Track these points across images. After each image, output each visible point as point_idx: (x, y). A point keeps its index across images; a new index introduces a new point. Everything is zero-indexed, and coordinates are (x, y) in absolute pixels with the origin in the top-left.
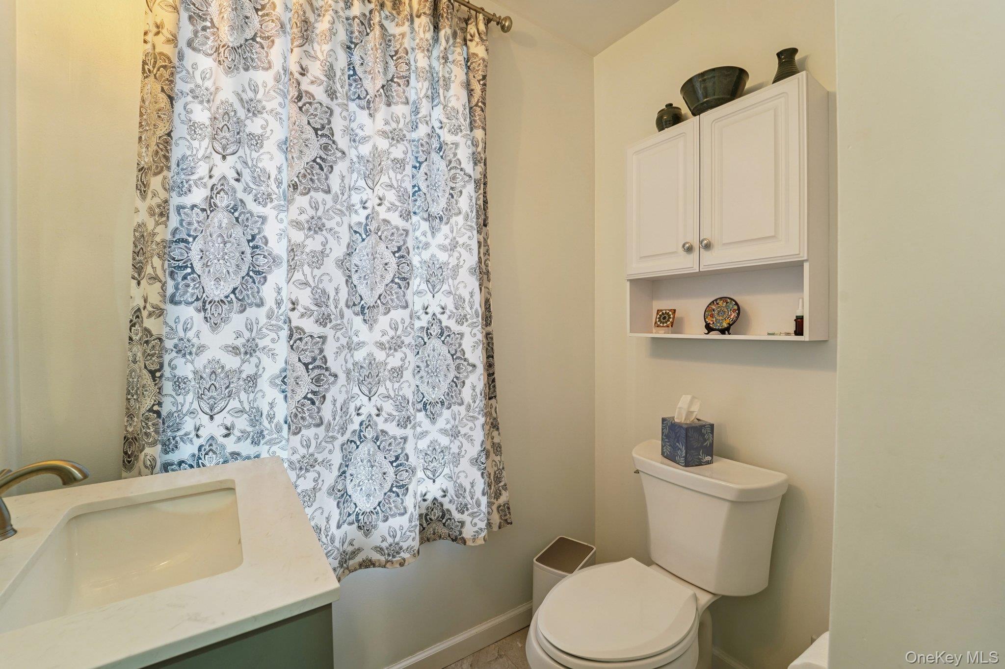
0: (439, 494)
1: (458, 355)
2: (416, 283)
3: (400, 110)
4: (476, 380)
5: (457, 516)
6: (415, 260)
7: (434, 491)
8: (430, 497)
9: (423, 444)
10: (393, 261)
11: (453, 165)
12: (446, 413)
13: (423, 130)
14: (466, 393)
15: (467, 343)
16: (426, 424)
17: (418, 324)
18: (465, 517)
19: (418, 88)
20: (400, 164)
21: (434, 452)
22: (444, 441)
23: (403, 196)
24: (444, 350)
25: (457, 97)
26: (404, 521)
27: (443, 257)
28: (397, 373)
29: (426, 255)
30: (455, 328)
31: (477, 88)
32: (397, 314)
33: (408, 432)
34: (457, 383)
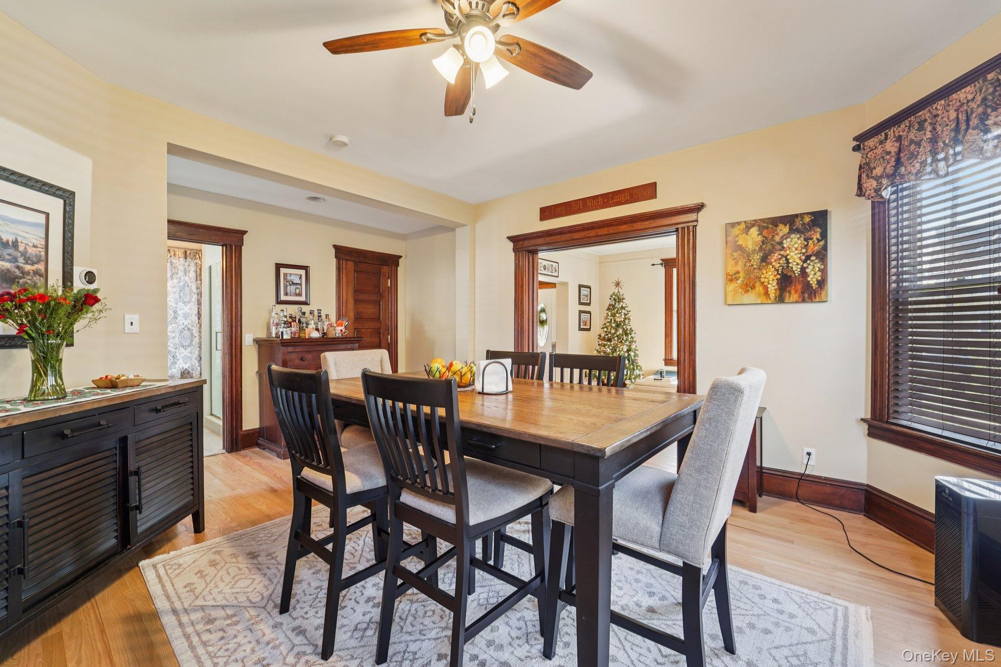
0: (187, 367)
1: (192, 334)
2: (179, 318)
3: (175, 281)
4: (196, 340)
5: (192, 372)
6: (179, 312)
7: (186, 366)
8: (184, 368)
9: (183, 355)
10: (173, 314)
11: (191, 291)
12: (189, 348)
13: (182, 284)
14: (194, 343)
15: (194, 332)
16: (184, 350)
17: (180, 327)
18: (193, 372)
19: (181, 274)
20: (175, 293)
21: (185, 357)
22: (189, 355)
23: (176, 300)
24: (189, 333)
25: (192, 275)
26: (176, 370)
27: (189, 311)
28: (174, 338)
29: (183, 311)
30: (191, 328)
31: (198, 271)
32: (174, 325)
33: (177, 350)
34: (192, 341)
